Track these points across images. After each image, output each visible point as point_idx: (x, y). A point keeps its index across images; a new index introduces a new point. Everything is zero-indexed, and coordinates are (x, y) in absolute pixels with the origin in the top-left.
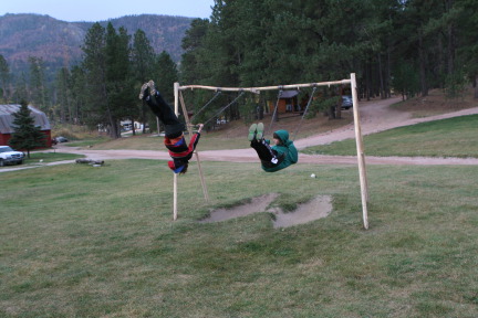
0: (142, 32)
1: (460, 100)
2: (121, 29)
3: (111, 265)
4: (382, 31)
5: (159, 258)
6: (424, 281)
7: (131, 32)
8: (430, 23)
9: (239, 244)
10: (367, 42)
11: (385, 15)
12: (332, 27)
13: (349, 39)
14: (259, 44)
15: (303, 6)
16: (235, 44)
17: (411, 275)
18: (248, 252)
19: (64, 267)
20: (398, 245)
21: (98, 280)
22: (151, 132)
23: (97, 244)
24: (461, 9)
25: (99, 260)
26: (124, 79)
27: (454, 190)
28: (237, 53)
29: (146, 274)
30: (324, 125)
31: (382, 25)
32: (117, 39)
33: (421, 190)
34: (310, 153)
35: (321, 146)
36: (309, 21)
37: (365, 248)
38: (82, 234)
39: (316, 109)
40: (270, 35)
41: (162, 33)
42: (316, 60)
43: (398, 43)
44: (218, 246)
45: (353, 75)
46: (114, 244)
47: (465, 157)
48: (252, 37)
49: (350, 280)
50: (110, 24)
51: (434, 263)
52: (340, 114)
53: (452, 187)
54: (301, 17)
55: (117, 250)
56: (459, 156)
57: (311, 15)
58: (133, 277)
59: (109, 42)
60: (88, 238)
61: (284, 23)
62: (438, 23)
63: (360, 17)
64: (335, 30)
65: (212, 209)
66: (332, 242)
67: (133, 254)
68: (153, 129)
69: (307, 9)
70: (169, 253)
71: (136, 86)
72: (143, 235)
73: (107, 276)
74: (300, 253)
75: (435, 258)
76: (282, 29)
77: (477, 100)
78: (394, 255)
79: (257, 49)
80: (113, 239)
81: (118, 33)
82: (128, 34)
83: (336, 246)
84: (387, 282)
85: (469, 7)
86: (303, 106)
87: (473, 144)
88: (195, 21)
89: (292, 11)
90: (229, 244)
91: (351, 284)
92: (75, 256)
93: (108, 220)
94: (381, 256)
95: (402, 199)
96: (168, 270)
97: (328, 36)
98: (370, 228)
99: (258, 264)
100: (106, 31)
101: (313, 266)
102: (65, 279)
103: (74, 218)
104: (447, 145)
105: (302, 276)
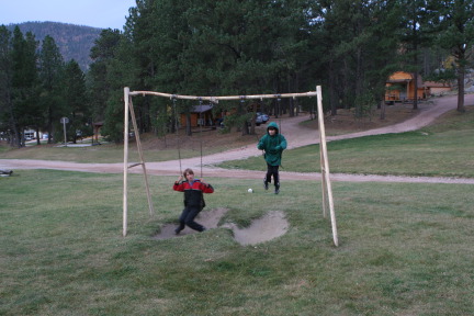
0: (51, 38)
1: (367, 120)
2: (29, 34)
3: (71, 289)
4: (297, 50)
5: (123, 280)
6: (426, 302)
7: (40, 39)
8: (342, 46)
9: (210, 262)
10: (284, 61)
11: (300, 36)
12: (249, 44)
13: (267, 56)
14: (175, 57)
15: (220, 22)
16: (149, 56)
17: (409, 296)
18: (223, 272)
19: (13, 292)
20: (377, 263)
21: (61, 307)
22: (56, 142)
23: (44, 263)
24: (370, 34)
25: (53, 282)
26: (30, 86)
27: (401, 206)
28: (151, 65)
29: (115, 298)
30: (238, 140)
31: (297, 45)
32: (24, 43)
33: (371, 207)
34: (229, 168)
35: (239, 161)
36: (227, 36)
37: (347, 267)
38: (22, 252)
39: (231, 124)
40: (187, 48)
41: (66, 42)
42: (232, 76)
43: (310, 63)
44: (186, 266)
45: (319, 88)
46: (65, 263)
47: (385, 174)
48: (167, 49)
49: (347, 302)
50: (17, 28)
51: (426, 282)
52: (254, 130)
53: (398, 204)
54: (218, 32)
55: (69, 270)
56: (379, 174)
57: (229, 31)
58: (101, 303)
59: (16, 46)
60: (31, 257)
61: (203, 37)
62: (349, 46)
63: (276, 36)
64: (252, 46)
65: (161, 225)
66: (308, 260)
67: (91, 275)
68: (59, 139)
69: (225, 25)
70: (134, 274)
71: (43, 94)
72: (96, 253)
73: (70, 302)
74: (280, 272)
75: (424, 276)
76: (199, 43)
77: (383, 121)
78: (380, 274)
79: (173, 62)
80: (61, 257)
81: (25, 38)
82: (36, 39)
83: (315, 265)
84: (386, 303)
85: (377, 33)
86: (214, 121)
87: (391, 162)
88: (105, 31)
89: (210, 25)
90: (198, 263)
91: (350, 306)
92: (23, 278)
93: (46, 236)
94: (366, 275)
95: (356, 216)
96: (138, 293)
97: (246, 52)
98: (340, 245)
99: (239, 285)
100: (13, 35)
101: (298, 286)
102: (20, 307)
103: (6, 234)
104: (365, 163)
105: (292, 297)
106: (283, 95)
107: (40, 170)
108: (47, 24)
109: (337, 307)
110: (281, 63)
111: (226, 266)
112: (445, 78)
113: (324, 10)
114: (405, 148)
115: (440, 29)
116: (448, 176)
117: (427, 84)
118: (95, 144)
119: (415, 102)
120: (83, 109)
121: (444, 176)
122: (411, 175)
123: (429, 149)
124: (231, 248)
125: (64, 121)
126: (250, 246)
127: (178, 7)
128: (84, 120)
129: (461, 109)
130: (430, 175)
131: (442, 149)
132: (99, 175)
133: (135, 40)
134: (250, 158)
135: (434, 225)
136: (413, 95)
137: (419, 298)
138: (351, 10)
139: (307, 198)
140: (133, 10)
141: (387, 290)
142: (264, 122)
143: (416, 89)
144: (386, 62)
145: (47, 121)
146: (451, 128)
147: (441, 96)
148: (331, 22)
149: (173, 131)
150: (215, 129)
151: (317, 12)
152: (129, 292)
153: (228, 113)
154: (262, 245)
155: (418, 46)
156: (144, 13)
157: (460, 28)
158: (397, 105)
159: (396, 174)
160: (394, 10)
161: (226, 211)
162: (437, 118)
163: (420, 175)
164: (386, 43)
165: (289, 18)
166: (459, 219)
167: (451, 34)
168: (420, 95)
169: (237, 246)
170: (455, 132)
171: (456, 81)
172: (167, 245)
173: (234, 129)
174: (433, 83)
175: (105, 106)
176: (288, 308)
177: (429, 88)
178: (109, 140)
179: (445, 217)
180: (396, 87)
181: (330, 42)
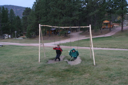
0: (12, 10)
1: (98, 33)
2: (6, 8)
3: (29, 76)
5: (42, 74)
6: (120, 79)
7: (9, 10)
8: (91, 13)
9: (63, 70)
10: (75, 17)
11: (80, 10)
13: (71, 16)
14: (46, 15)
15: (59, 6)
16: (39, 15)
17: (115, 78)
18: (67, 72)
19: (14, 76)
20: (106, 70)
21: (27, 80)
23: (20, 69)
24: (98, 10)
25: (24, 74)
26: (6, 22)
28: (39, 17)
29: (41, 78)
30: (63, 38)
31: (79, 13)
32: (5, 11)
33: (102, 56)
37: (98, 71)
38: (14, 66)
39: (61, 34)
40: (49, 13)
41: (15, 10)
42: (62, 21)
43: (82, 18)
44: (57, 70)
45: (90, 25)
47: (103, 48)
48: (44, 13)
49: (100, 79)
50: (3, 7)
51: (119, 75)
52: (67, 35)
53: (109, 55)
54: (58, 9)
55: (27, 71)
56: (102, 47)
57: (61, 9)
58: (37, 79)
59: (3, 12)
60: (17, 68)
61: (54, 10)
62: (93, 13)
63: (73, 10)
64: (67, 13)
65: (48, 60)
66: (88, 69)
67: (33, 72)
68: (14, 37)
69: (60, 7)
70: (44, 72)
71: (10, 25)
72: (33, 67)
73: (30, 79)
74: (82, 72)
75: (118, 73)
76: (53, 12)
77: (102, 33)
78: (107, 73)
79: (46, 17)
80: (24, 68)
81: (5, 9)
82: (8, 10)
83: (90, 70)
84: (110, 80)
85: (100, 10)
86: (56, 33)
87: (104, 44)
88: (26, 8)
89: (56, 7)
90: (60, 70)
91: (101, 80)
92: (16, 73)
93: (19, 62)
94: (104, 73)
95: (98, 58)
96: (46, 77)
97: (66, 14)
98: (96, 65)
99: (72, 75)
100: (2, 9)
101: (87, 75)
102: (17, 80)
103: (8, 62)
104: (98, 45)
105: (86, 78)
106: (81, 27)
107: (10, 45)
108: (10, 6)
109: (98, 81)
110: (75, 18)
111: (68, 70)
112: (118, 22)
113: (86, 4)
114: (108, 41)
115: (117, 9)
116: (120, 48)
117: (114, 24)
118: (24, 38)
119: (110, 29)
120: (20, 29)
121: (119, 48)
122: (110, 48)
123: (114, 41)
124: (68, 66)
125: (16, 32)
126: (73, 66)
127: (47, 2)
128: (21, 32)
129: (122, 31)
130: (115, 48)
131: (118, 41)
132: (26, 47)
133: (35, 11)
134: (67, 43)
135: (119, 61)
136: (109, 26)
137: (118, 78)
138: (94, 4)
139: (84, 54)
140: (35, 3)
141: (110, 77)
142: (70, 33)
143: (110, 25)
144: (102, 18)
145: (11, 32)
146: (120, 36)
147: (117, 27)
148: (88, 7)
149: (45, 35)
150: (56, 35)
151: (85, 4)
152: (44, 77)
153: (60, 31)
154: (76, 65)
155: (111, 14)
156: (38, 3)
157: (123, 9)
158: (105, 29)
159: (106, 48)
160: (105, 4)
161: (64, 57)
162: (116, 33)
163: (113, 48)
164: (103, 13)
165: (77, 6)
166: (125, 59)
167: (120, 11)
168: (111, 26)
169: (70, 66)
170: (121, 37)
171: (121, 23)
172: (51, 65)
173: (62, 35)
174: (115, 24)
175: (26, 28)
176: (86, 81)
177: (114, 25)
178: (28, 37)
179: (121, 59)
180: (105, 24)
181: (88, 12)
